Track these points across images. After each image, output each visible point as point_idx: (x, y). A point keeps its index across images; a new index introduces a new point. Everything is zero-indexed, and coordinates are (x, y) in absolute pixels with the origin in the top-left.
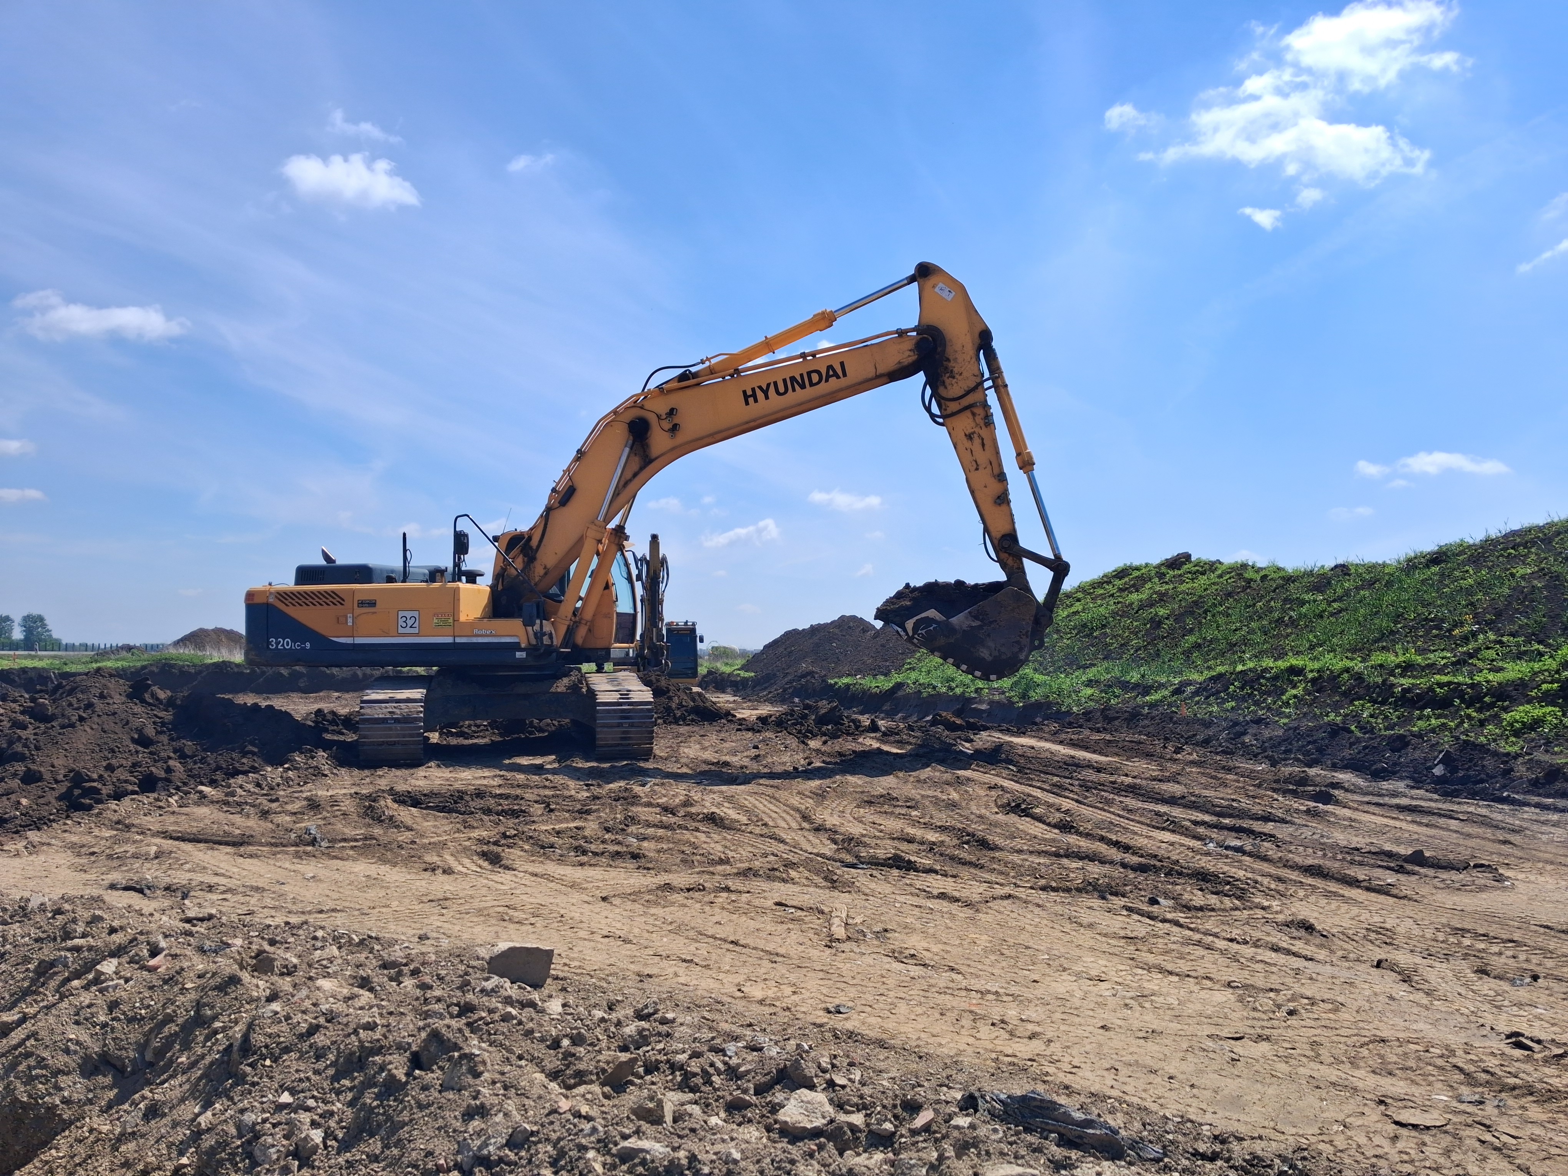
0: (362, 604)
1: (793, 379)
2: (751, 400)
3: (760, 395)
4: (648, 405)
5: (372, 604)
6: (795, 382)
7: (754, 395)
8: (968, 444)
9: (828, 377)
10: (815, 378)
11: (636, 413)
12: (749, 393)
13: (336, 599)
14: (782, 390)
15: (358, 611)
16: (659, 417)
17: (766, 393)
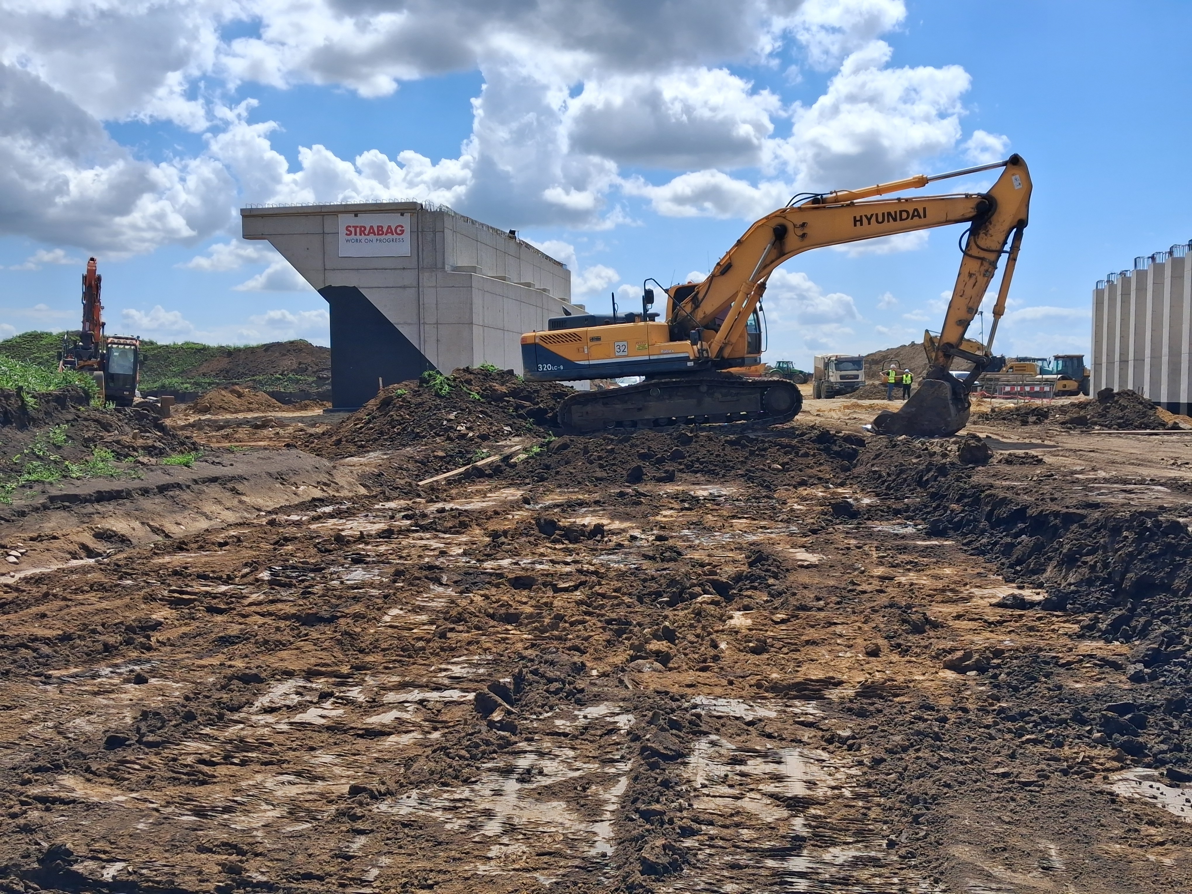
0: (592, 339)
1: (889, 214)
2: (858, 223)
3: (865, 220)
4: (789, 217)
5: (598, 339)
6: (891, 216)
7: (861, 221)
8: (967, 279)
9: (913, 216)
10: (904, 215)
11: (781, 221)
12: (858, 218)
13: (576, 337)
14: (880, 220)
15: (590, 344)
16: (795, 226)
17: (869, 220)
